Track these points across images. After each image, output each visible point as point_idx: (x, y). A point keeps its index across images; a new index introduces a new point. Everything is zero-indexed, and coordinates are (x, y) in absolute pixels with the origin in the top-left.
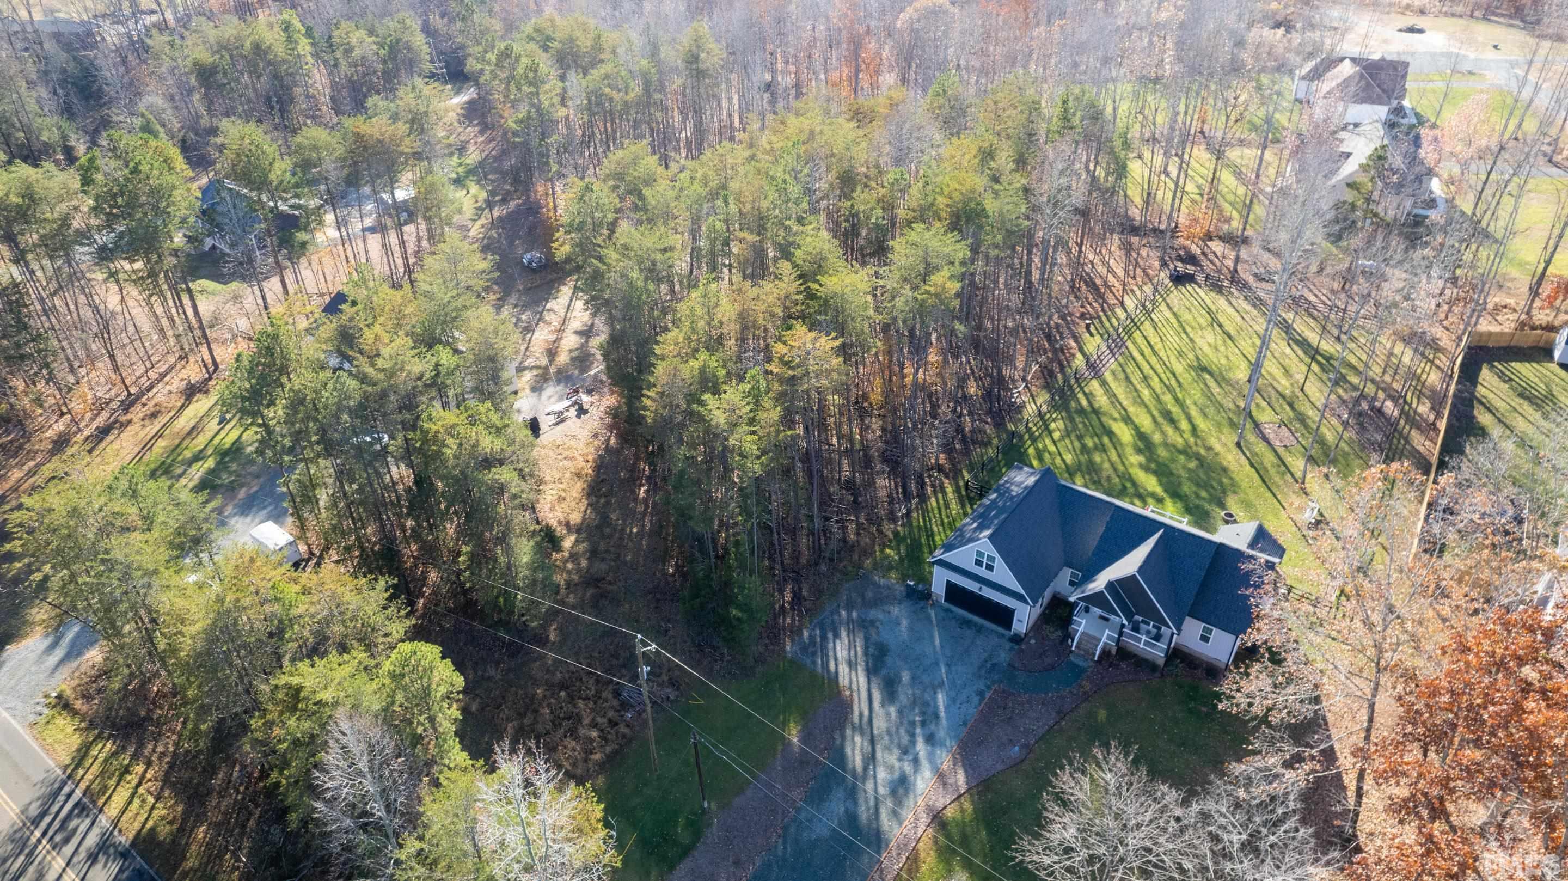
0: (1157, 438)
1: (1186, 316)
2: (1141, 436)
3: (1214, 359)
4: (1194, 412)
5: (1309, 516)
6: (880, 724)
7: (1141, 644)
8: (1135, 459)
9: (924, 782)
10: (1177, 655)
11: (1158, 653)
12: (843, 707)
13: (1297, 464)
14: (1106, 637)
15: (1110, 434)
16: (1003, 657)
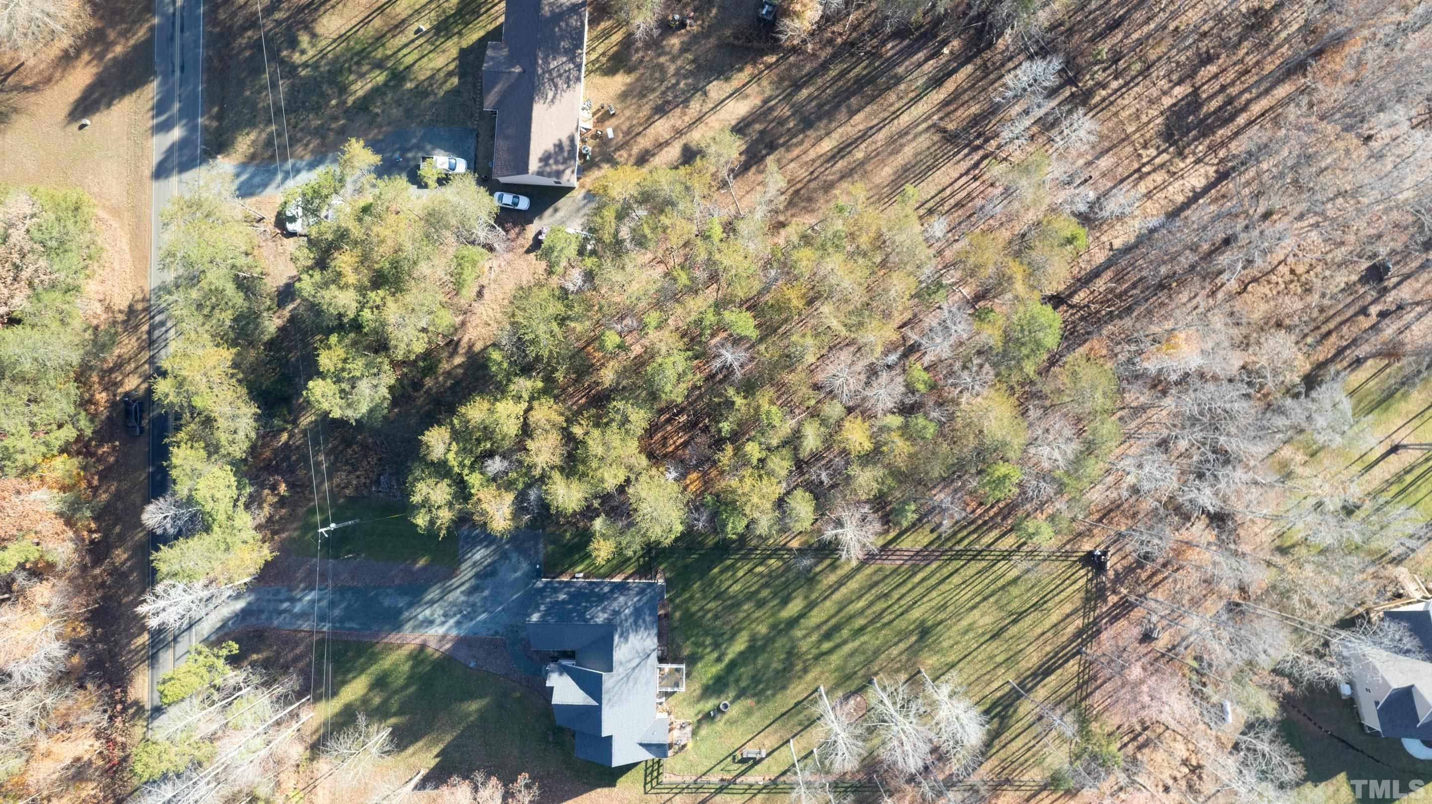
0: (797, 632)
2: (792, 623)
3: (948, 635)
4: (850, 646)
6: (453, 594)
8: (762, 627)
12: (450, 574)
15: (784, 601)
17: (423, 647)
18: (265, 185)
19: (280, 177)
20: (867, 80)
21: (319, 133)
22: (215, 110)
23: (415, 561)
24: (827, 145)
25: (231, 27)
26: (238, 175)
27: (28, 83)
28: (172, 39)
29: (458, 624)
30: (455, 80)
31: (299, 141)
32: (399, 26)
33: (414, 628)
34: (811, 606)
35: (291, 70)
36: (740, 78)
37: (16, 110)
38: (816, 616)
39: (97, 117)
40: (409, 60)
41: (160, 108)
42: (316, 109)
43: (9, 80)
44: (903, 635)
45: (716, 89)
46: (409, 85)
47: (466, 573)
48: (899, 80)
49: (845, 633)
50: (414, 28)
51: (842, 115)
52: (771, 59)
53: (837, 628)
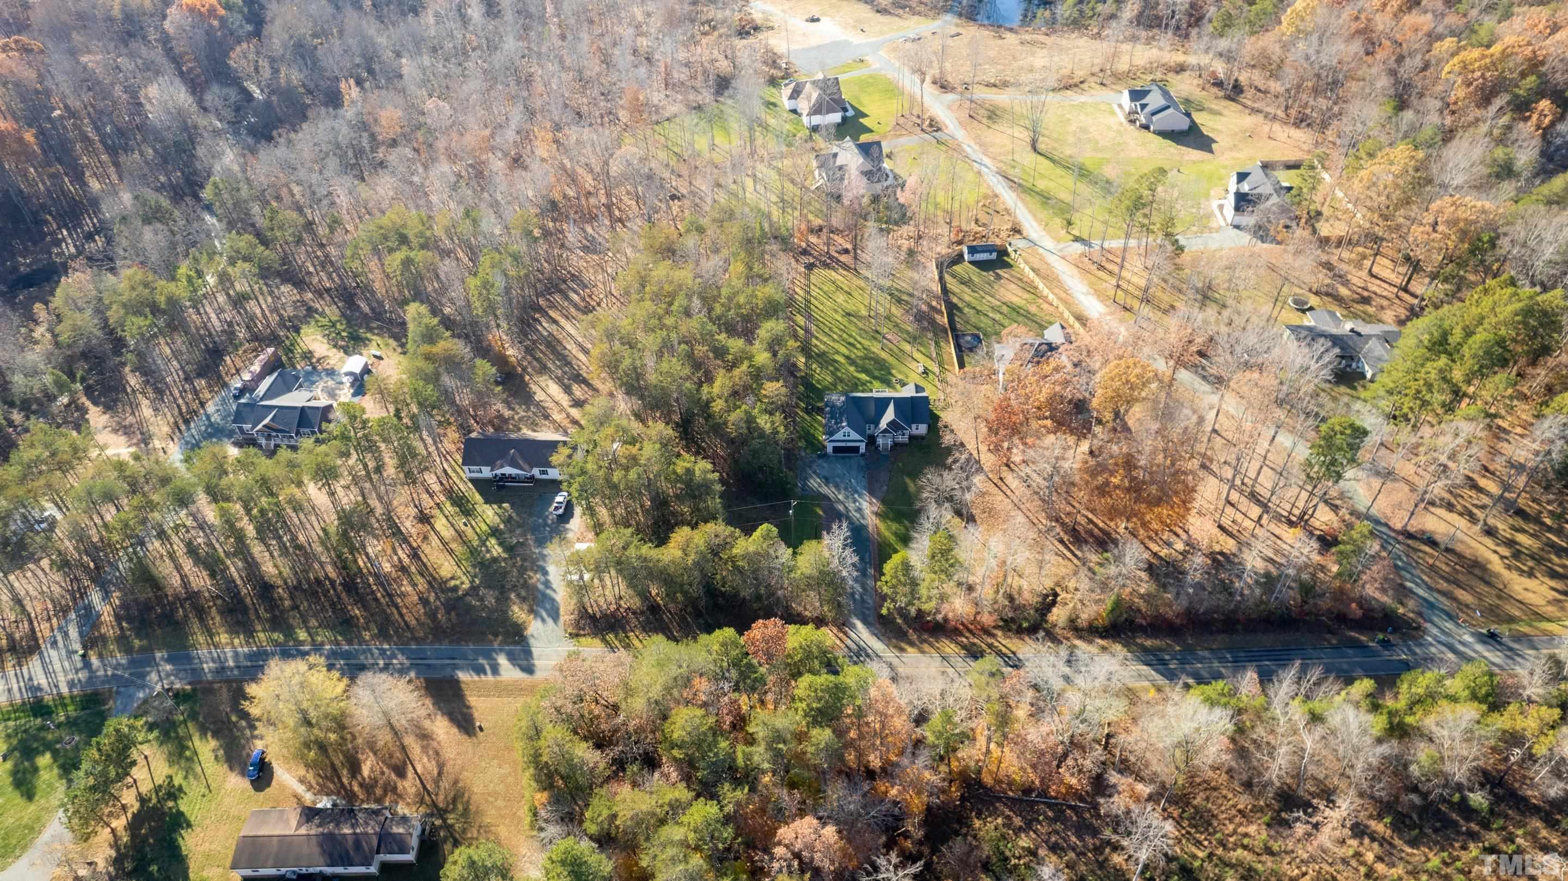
0: (853, 356)
1: (826, 289)
2: (847, 358)
3: (850, 308)
4: (859, 339)
5: (921, 369)
6: (840, 497)
7: (900, 439)
8: (852, 369)
9: (865, 505)
10: (912, 437)
11: (905, 439)
12: (826, 497)
13: (907, 347)
14: (890, 442)
15: (836, 361)
16: (863, 463)
17: (876, 514)
18: (553, 600)
19: (549, 592)
20: (549, 345)
21: (522, 571)
22: (491, 637)
23: (820, 516)
24: (582, 356)
25: (431, 629)
26: (543, 620)
27: (436, 772)
28: (429, 666)
29: (860, 495)
30: (504, 505)
31: (526, 582)
32: (460, 534)
33: (864, 518)
34: (838, 352)
35: (474, 589)
36: (534, 388)
37: (456, 782)
38: (843, 350)
39: (476, 715)
40: (484, 527)
41: (480, 670)
42: (505, 573)
43: (428, 787)
44: (850, 321)
45: (539, 396)
46: (502, 526)
47: (825, 490)
48: (550, 334)
49: (852, 340)
50: (463, 528)
51: (566, 352)
52: (527, 378)
53: (850, 344)
